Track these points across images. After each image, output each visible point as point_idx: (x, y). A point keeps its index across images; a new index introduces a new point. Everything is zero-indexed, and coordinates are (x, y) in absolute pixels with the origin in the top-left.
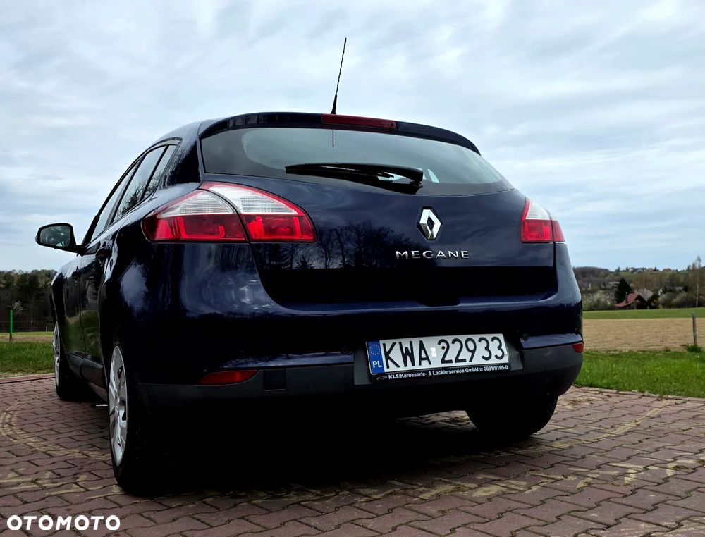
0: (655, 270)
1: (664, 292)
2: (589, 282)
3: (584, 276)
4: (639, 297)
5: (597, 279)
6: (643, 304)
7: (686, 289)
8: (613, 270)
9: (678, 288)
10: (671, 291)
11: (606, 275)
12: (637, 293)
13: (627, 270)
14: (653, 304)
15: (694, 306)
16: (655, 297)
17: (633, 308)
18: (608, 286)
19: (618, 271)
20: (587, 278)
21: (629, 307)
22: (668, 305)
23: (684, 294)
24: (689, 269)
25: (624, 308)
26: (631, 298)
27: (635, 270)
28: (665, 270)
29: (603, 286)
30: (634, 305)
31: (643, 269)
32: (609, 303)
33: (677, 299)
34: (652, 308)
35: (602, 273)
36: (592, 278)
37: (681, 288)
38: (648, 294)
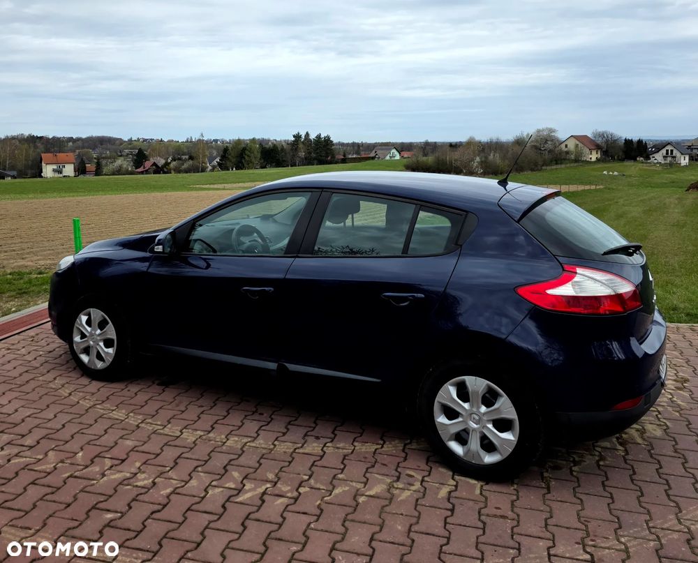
0: (161, 141)
1: (174, 160)
2: (107, 149)
3: (102, 145)
4: (154, 164)
5: (114, 147)
6: (158, 170)
7: (191, 158)
8: (127, 140)
9: (184, 157)
10: (180, 159)
11: (121, 144)
12: (152, 160)
13: (138, 140)
14: (165, 170)
15: (198, 172)
16: (167, 164)
17: (150, 173)
18: (125, 154)
19: (131, 140)
20: (103, 146)
21: (147, 172)
22: (178, 171)
23: (191, 162)
24: (187, 141)
25: (142, 173)
26: (148, 164)
27: (145, 140)
28: (169, 141)
29: (119, 154)
30: (151, 171)
31: (152, 140)
32: (130, 169)
33: (185, 166)
34: (164, 173)
35: (117, 142)
36: (109, 146)
37: (187, 157)
38: (161, 162)
